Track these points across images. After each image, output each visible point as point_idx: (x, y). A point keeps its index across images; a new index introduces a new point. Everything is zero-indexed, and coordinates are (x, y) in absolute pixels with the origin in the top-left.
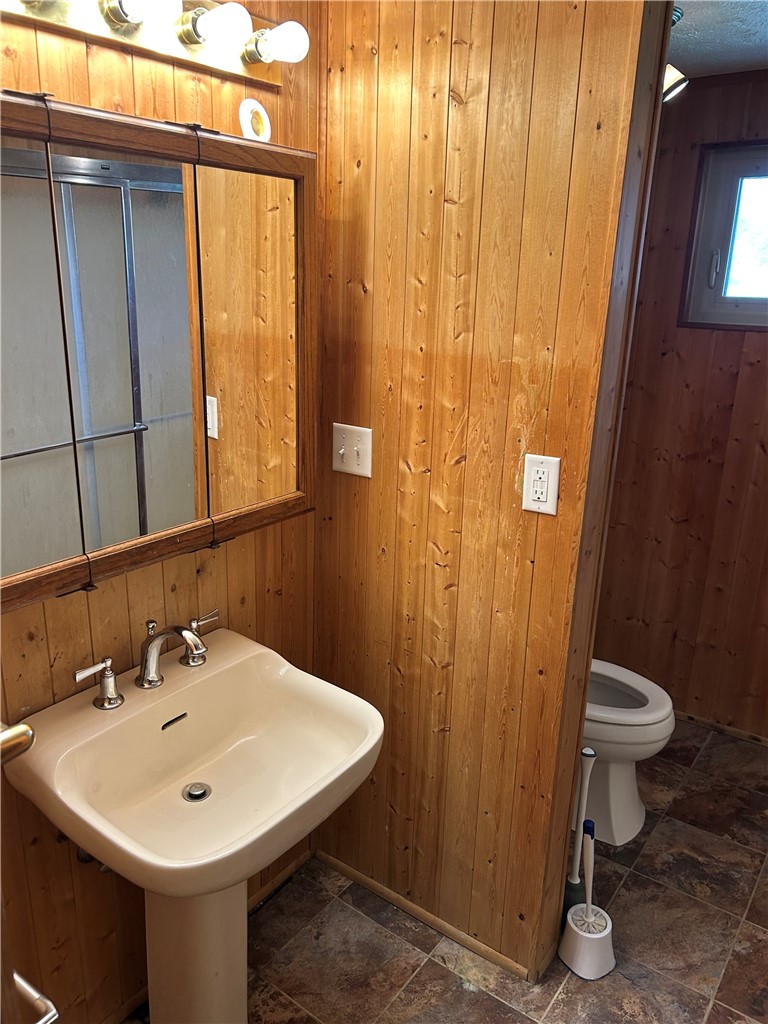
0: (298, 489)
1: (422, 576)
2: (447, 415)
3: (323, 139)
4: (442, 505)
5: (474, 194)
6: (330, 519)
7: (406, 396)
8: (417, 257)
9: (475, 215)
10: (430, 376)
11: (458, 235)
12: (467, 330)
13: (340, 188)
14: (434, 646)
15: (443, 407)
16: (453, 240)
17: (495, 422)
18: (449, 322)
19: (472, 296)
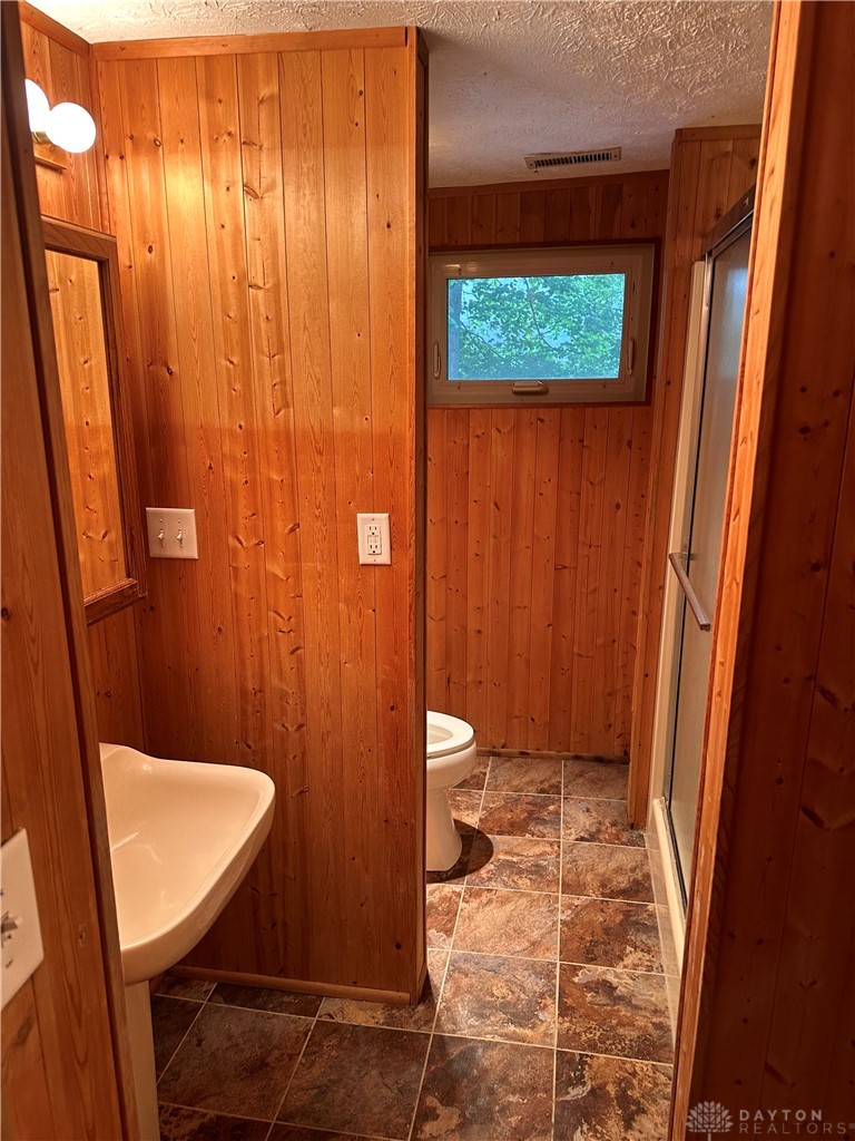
0: (129, 576)
1: (265, 647)
2: (276, 487)
3: (106, 223)
4: (280, 573)
5: (279, 280)
6: (152, 609)
7: (228, 473)
8: (226, 339)
9: (282, 299)
10: (253, 451)
11: (267, 318)
12: (287, 406)
13: (131, 272)
14: (283, 712)
15: (270, 481)
16: (263, 324)
17: (324, 488)
18: (266, 398)
19: (288, 374)
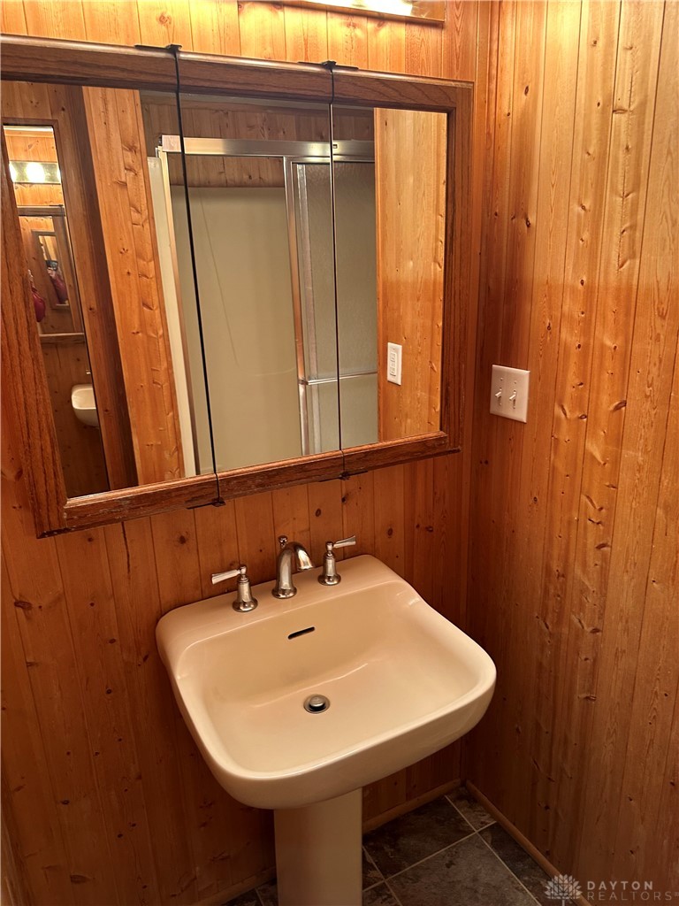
0: (441, 429)
1: (573, 532)
2: (608, 354)
3: (494, 72)
4: (598, 456)
5: (646, 96)
6: (487, 462)
7: (564, 335)
8: (581, 180)
9: (647, 121)
10: (591, 311)
11: (627, 148)
12: (633, 256)
13: (508, 120)
14: (582, 606)
15: (603, 346)
16: (621, 154)
17: (660, 362)
18: (613, 247)
19: (640, 216)
